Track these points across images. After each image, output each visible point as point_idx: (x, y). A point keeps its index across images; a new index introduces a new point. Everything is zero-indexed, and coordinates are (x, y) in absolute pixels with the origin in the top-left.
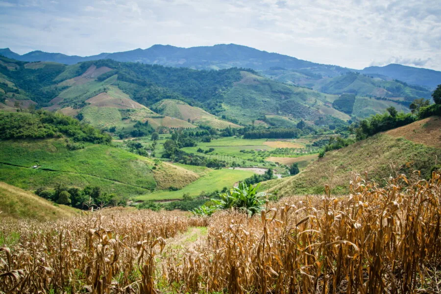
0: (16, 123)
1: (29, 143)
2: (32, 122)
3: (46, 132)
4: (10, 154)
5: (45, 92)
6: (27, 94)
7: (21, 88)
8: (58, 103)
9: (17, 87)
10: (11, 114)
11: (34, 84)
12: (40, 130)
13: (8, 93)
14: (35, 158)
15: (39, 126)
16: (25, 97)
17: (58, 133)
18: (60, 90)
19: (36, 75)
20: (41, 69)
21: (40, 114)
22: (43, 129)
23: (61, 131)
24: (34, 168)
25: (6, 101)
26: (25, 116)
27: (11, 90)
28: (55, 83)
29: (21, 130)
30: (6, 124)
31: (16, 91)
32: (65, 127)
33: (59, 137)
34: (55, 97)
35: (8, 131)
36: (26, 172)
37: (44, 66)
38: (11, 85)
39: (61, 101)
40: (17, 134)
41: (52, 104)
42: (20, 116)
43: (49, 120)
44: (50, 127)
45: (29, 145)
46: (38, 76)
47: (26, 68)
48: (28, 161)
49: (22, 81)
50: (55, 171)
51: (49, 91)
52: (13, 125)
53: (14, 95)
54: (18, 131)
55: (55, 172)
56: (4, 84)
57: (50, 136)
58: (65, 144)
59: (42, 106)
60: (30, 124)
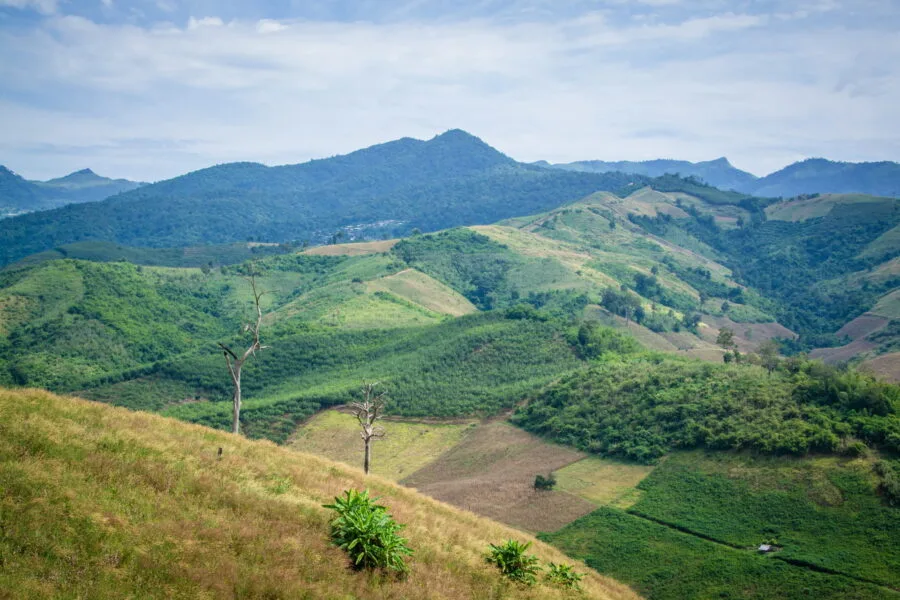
0: (717, 398)
1: (750, 465)
2: (767, 398)
3: (807, 433)
4: (690, 496)
5: (825, 296)
6: (768, 302)
7: (749, 283)
8: (869, 334)
9: (737, 282)
10: (705, 368)
11: (793, 269)
12: (790, 426)
13: (710, 301)
14: (768, 518)
15: (788, 410)
16: (761, 315)
17: (852, 442)
18: (878, 290)
19: (799, 239)
20: (818, 221)
21: (796, 370)
22: (800, 422)
23: (860, 432)
24: (762, 552)
25: (701, 324)
26: (746, 378)
27: (719, 292)
28: (861, 266)
29: (730, 421)
30: (686, 400)
31: (735, 295)
32: (876, 420)
33: (853, 453)
34: (857, 315)
35: (691, 422)
36: (735, 562)
37: (829, 209)
38: (720, 273)
39: (880, 329)
40: (717, 432)
41: (846, 337)
42: (731, 375)
43: (822, 393)
44: (823, 417)
45: (750, 472)
46: (808, 242)
47: (770, 218)
48: (742, 527)
49: (755, 260)
50: (832, 572)
51: (840, 292)
52: (706, 402)
53: (725, 308)
54: (720, 424)
55: (829, 576)
56: (701, 272)
57: (822, 448)
58: (874, 481)
59: (813, 344)
60: (758, 404)
